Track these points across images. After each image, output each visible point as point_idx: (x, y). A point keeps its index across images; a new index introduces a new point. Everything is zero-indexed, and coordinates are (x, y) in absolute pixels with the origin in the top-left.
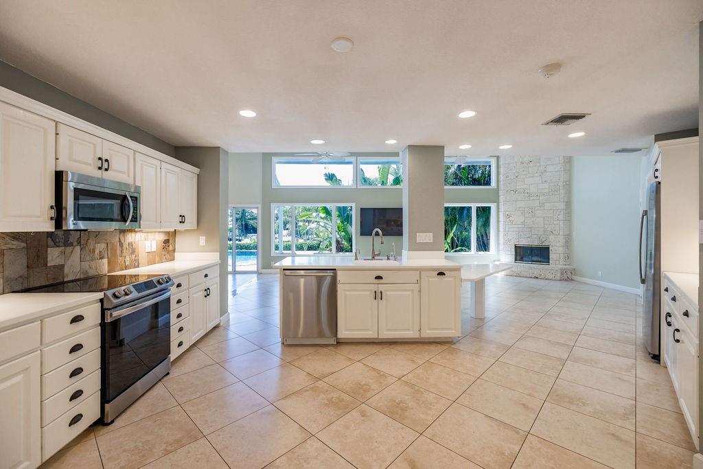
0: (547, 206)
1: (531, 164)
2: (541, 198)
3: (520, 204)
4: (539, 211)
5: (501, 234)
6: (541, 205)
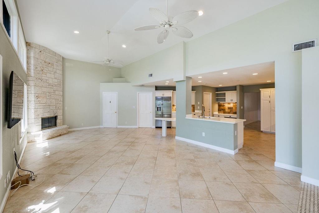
0: (57, 93)
1: (50, 65)
2: (54, 87)
3: (45, 90)
4: (53, 95)
5: (32, 111)
6: (54, 92)
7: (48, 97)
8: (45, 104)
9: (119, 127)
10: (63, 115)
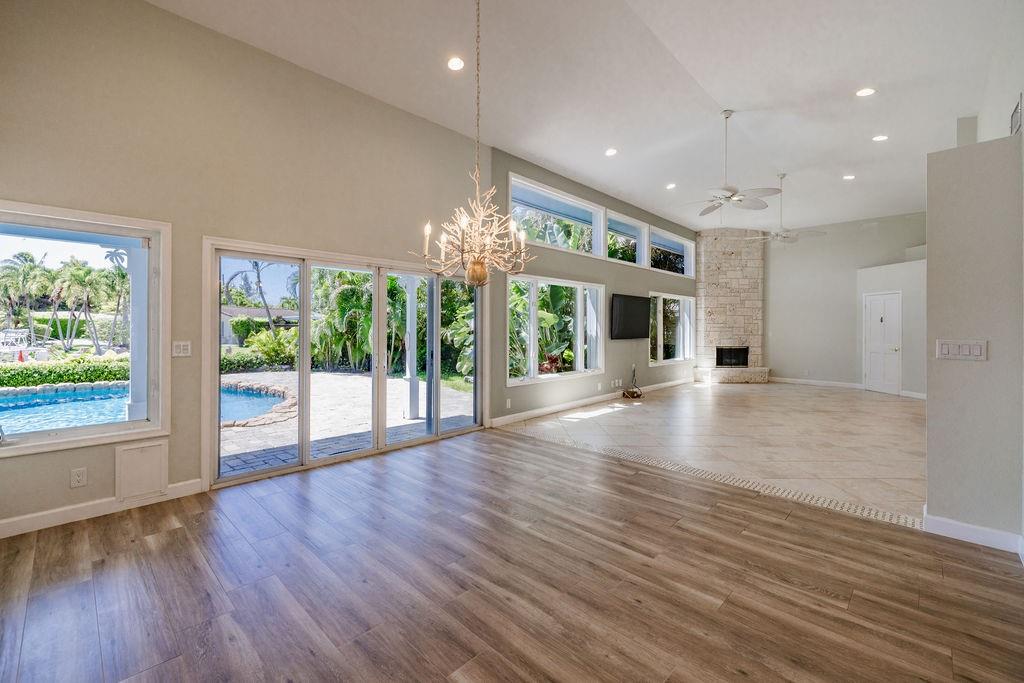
0: (748, 304)
1: (733, 256)
2: (742, 295)
3: (722, 300)
4: (740, 309)
5: (702, 335)
6: (742, 302)
7: (729, 313)
8: (722, 325)
9: (904, 393)
10: (763, 346)
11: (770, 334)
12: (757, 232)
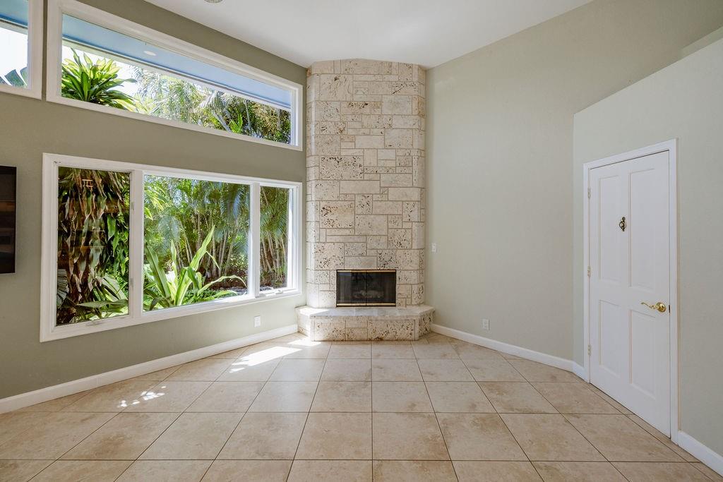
0: (393, 194)
1: (367, 110)
2: (384, 177)
3: (347, 187)
4: (379, 204)
5: (311, 249)
6: (384, 191)
7: (359, 211)
8: (347, 232)
10: (423, 267)
11: (434, 248)
12: (410, 67)
